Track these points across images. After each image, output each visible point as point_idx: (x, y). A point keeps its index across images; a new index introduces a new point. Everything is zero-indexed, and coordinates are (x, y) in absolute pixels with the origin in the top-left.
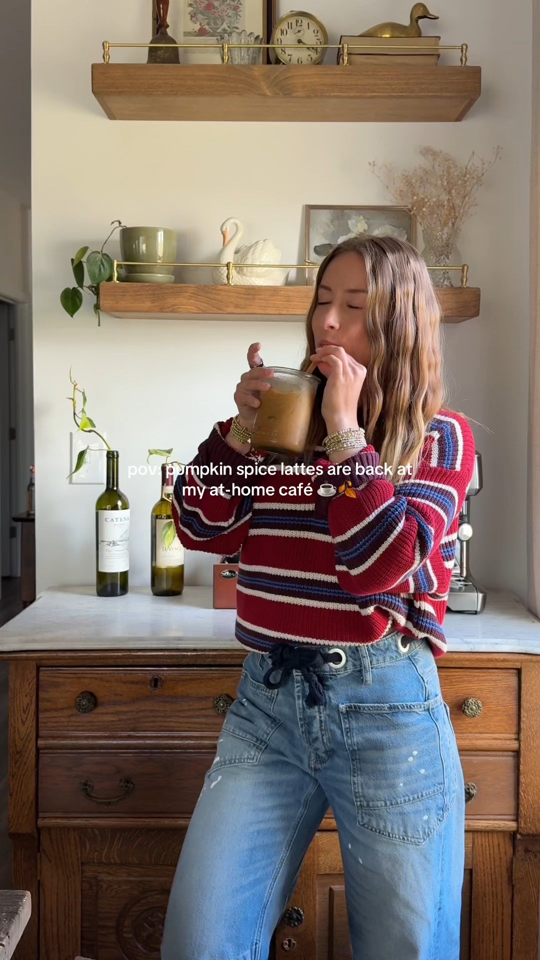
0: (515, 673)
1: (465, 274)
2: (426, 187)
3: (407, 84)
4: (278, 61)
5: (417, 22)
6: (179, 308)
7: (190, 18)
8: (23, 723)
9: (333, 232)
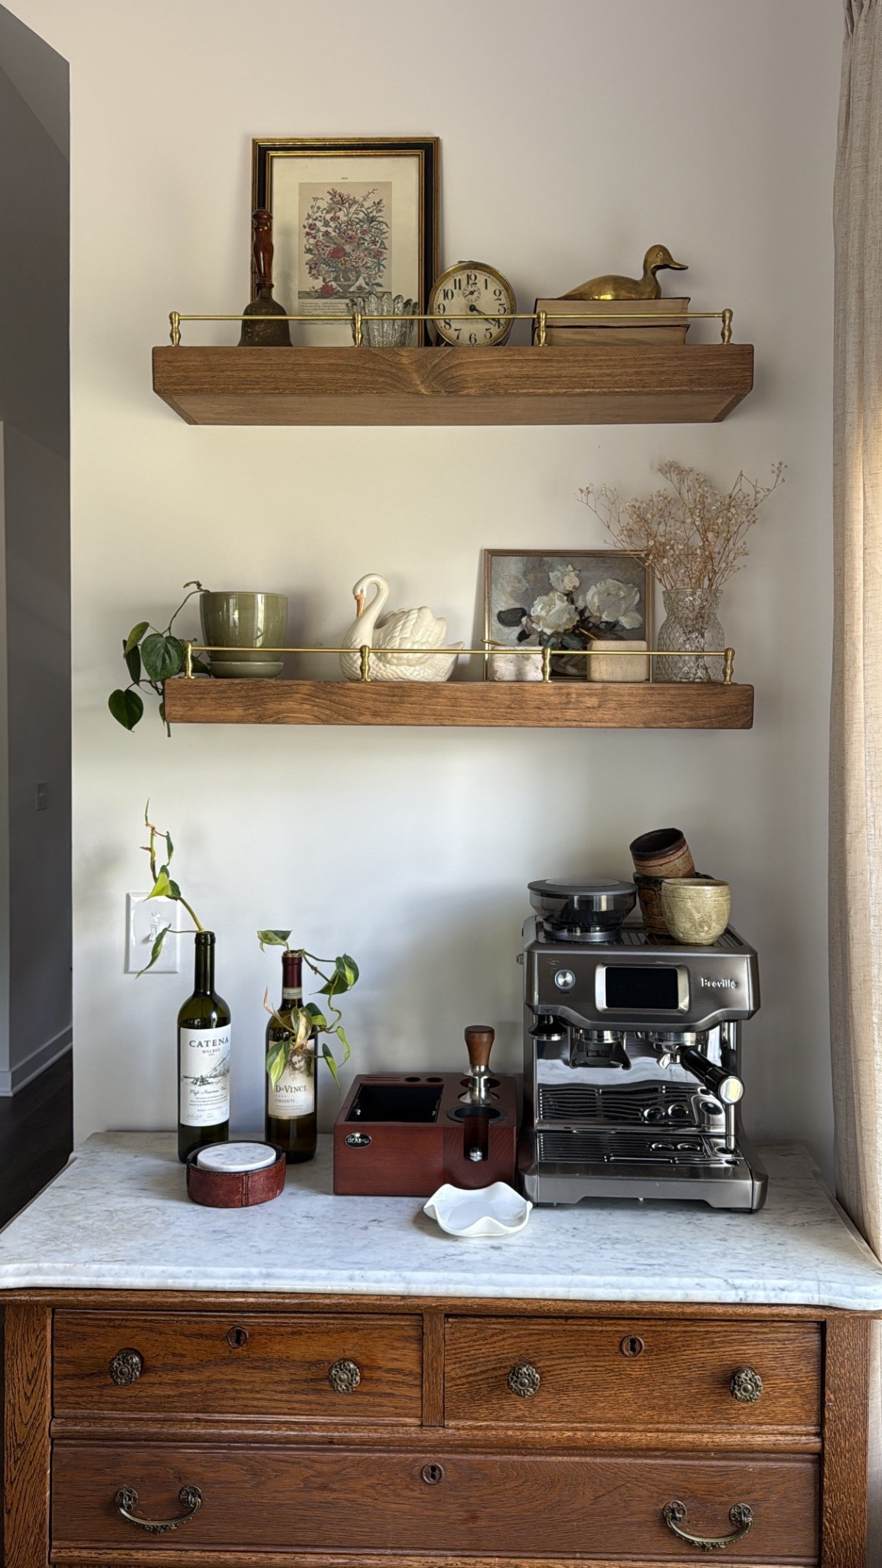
0: (817, 1328)
1: (729, 662)
2: (669, 524)
3: (637, 373)
4: (439, 340)
5: (654, 274)
6: (287, 717)
7: (308, 271)
8: (28, 1399)
9: (527, 589)
